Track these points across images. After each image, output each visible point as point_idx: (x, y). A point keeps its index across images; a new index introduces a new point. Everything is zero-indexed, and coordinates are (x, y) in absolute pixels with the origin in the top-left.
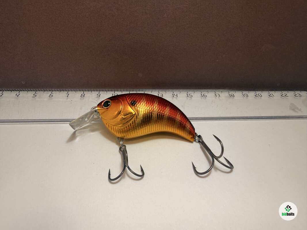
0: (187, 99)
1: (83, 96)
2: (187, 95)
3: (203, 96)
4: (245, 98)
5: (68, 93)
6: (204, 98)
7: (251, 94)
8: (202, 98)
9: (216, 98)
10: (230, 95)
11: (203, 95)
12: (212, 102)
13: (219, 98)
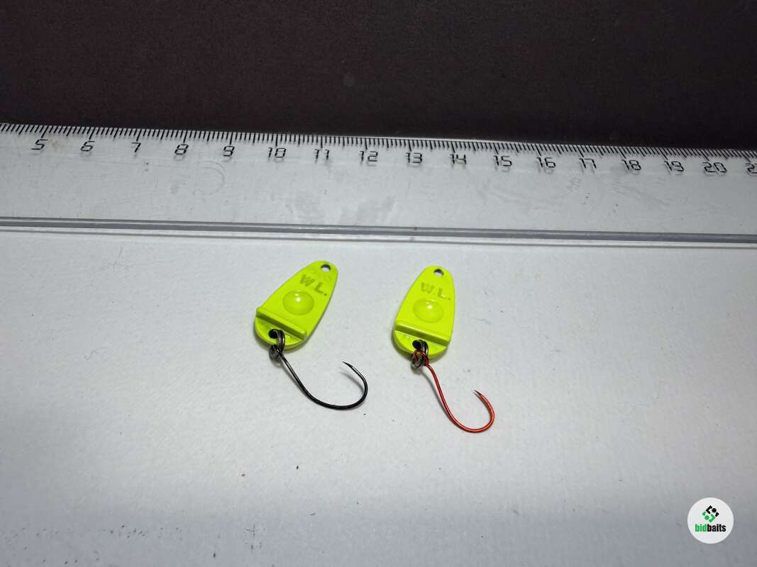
0: (496, 168)
1: (182, 152)
2: (497, 159)
3: (545, 164)
4: (674, 173)
5: (139, 141)
6: (549, 170)
7: (693, 163)
8: (540, 171)
9: (583, 171)
10: (628, 163)
11: (543, 161)
12: (572, 182)
13: (593, 171)
